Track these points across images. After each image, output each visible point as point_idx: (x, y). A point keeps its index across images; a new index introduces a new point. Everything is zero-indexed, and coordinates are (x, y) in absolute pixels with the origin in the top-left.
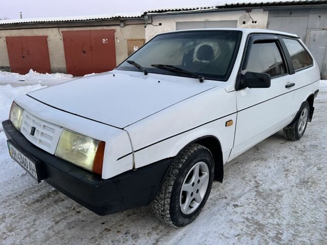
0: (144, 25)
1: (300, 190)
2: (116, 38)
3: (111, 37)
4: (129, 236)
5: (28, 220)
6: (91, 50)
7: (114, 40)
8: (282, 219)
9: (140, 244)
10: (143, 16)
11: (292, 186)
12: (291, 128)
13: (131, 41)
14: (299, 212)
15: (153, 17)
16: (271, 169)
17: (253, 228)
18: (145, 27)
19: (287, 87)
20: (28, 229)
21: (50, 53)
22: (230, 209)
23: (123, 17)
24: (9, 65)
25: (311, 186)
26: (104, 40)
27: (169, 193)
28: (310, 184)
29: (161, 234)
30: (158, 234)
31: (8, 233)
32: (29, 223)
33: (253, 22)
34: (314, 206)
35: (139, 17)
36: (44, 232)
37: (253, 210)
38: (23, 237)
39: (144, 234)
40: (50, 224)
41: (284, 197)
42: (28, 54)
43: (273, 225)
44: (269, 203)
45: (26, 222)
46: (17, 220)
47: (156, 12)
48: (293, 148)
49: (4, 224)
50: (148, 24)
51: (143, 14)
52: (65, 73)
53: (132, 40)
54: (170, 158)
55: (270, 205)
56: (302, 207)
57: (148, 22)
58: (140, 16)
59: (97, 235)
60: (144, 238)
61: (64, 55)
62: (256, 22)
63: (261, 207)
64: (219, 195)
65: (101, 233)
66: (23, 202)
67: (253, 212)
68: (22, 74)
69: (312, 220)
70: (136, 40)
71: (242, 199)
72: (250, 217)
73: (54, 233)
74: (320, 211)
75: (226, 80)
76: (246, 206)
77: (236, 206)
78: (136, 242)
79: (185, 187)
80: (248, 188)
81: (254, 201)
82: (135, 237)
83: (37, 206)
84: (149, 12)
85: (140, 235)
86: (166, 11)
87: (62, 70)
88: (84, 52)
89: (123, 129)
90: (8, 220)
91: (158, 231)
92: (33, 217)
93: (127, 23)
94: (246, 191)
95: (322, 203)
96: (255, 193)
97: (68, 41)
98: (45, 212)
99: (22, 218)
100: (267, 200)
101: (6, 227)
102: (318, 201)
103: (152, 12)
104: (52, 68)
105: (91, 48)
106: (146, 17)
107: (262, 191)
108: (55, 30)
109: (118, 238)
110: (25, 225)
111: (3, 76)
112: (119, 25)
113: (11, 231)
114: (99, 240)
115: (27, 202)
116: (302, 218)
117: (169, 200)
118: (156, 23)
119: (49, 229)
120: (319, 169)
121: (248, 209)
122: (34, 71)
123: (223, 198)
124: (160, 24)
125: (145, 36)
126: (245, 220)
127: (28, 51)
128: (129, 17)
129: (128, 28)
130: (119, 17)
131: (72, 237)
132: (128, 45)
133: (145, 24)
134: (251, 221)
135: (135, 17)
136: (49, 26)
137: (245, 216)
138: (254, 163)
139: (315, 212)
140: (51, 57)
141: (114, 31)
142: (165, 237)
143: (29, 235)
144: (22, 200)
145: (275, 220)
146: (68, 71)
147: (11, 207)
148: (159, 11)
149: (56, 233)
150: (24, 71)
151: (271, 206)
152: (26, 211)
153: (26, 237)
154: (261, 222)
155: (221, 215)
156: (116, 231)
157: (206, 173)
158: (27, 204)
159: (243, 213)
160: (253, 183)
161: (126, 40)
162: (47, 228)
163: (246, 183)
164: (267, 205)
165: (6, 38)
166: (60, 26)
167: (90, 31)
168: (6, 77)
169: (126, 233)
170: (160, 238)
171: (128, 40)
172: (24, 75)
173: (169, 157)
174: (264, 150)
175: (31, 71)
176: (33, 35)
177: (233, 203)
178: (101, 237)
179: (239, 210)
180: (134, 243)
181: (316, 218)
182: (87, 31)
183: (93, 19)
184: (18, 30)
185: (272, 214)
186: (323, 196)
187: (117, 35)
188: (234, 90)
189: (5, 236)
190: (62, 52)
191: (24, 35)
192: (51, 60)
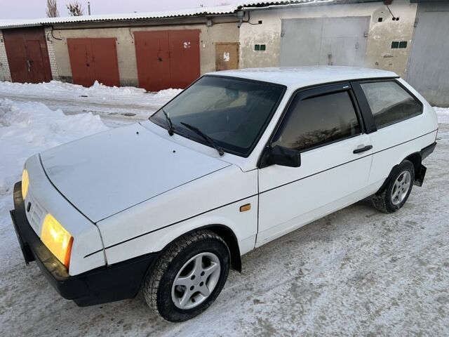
0: (237, 24)
1: (347, 288)
2: (200, 40)
3: (195, 39)
4: (121, 326)
5: (29, 295)
6: (170, 57)
7: (198, 43)
8: (302, 324)
9: (129, 336)
10: (236, 11)
11: (341, 282)
12: (380, 197)
13: (221, 46)
14: (328, 318)
15: (251, 13)
16: (329, 255)
17: (260, 332)
18: (239, 27)
19: (355, 152)
20: (26, 305)
21: (119, 60)
22: (248, 305)
23: (210, 14)
24: (71, 75)
25: (364, 284)
26: (185, 43)
27: (155, 288)
28: (364, 281)
29: (156, 327)
30: (152, 327)
31: (7, 308)
32: (29, 298)
33: (394, 19)
34: (352, 312)
35: (231, 13)
36: (40, 311)
37: (275, 309)
38: (19, 313)
39: (138, 325)
40: (50, 301)
41: (322, 295)
42: (93, 61)
43: (286, 331)
44: (297, 303)
45: (27, 296)
46: (18, 293)
47: (254, 5)
48: (379, 224)
49: (4, 297)
50: (243, 22)
51: (236, 9)
52: (136, 87)
53: (222, 44)
54: (153, 253)
55: (297, 305)
56: (335, 312)
57: (244, 19)
58: (233, 12)
59: (89, 321)
60: (136, 329)
61: (135, 63)
62: (398, 19)
63: (285, 307)
64: (246, 285)
65: (94, 319)
66: (29, 275)
67: (272, 311)
68: (86, 87)
69: (338, 330)
70: (227, 44)
71: (270, 293)
72: (264, 318)
73: (50, 313)
74: (355, 320)
75: (246, 156)
76: (269, 303)
77: (257, 301)
78: (126, 333)
79: (179, 281)
80: (286, 279)
81: (282, 297)
82: (127, 328)
83: (42, 280)
84: (245, 6)
85: (133, 326)
86: (268, 4)
87: (133, 82)
88: (160, 60)
89: (95, 224)
90: (9, 294)
91: (155, 323)
92: (34, 292)
93: (217, 21)
94: (281, 282)
95: (365, 310)
96: (290, 287)
97: (141, 46)
98: (48, 288)
99: (23, 292)
100: (299, 298)
101: (6, 301)
102: (361, 307)
103: (249, 6)
104: (121, 79)
105: (169, 53)
106: (241, 14)
107: (300, 284)
108: (126, 31)
109: (109, 326)
110: (25, 300)
111: (64, 89)
112: (205, 23)
113: (9, 306)
114: (89, 327)
115: (33, 274)
116: (326, 326)
117: (155, 296)
118: (255, 20)
119: (46, 308)
120: (394, 260)
121: (268, 307)
122: (100, 83)
123: (248, 289)
124: (260, 22)
125: (239, 39)
126: (257, 321)
127: (93, 58)
128: (218, 14)
129: (217, 27)
130: (205, 13)
131: (67, 319)
132: (217, 51)
133: (238, 22)
134: (263, 324)
135: (226, 13)
136: (118, 25)
137: (259, 316)
138: (312, 244)
139: (348, 320)
140: (120, 65)
141: (199, 31)
142: (158, 332)
143: (25, 312)
144: (28, 271)
145: (293, 325)
146: (141, 84)
147: (15, 278)
148: (259, 5)
149: (52, 313)
150: (88, 84)
151: (297, 307)
152: (29, 285)
153: (22, 314)
154: (274, 326)
155: (233, 311)
156: (110, 318)
157: (216, 264)
158: (32, 276)
159: (259, 312)
160: (294, 274)
161: (214, 44)
162: (45, 306)
163: (288, 271)
164: (293, 305)
165: (68, 39)
166: (132, 24)
167: (168, 31)
168: (67, 90)
169: (119, 322)
170: (153, 332)
171: (217, 44)
172: (89, 87)
173: (151, 252)
174: (335, 225)
175: (96, 82)
176: (99, 37)
177: (255, 297)
178: (93, 324)
179: (258, 307)
180: (123, 334)
181: (344, 330)
182: (165, 31)
183: (172, 16)
184: (82, 30)
185: (293, 318)
186: (372, 301)
187: (202, 37)
188: (256, 167)
189: (3, 311)
190: (134, 58)
191: (89, 37)
192: (120, 69)
